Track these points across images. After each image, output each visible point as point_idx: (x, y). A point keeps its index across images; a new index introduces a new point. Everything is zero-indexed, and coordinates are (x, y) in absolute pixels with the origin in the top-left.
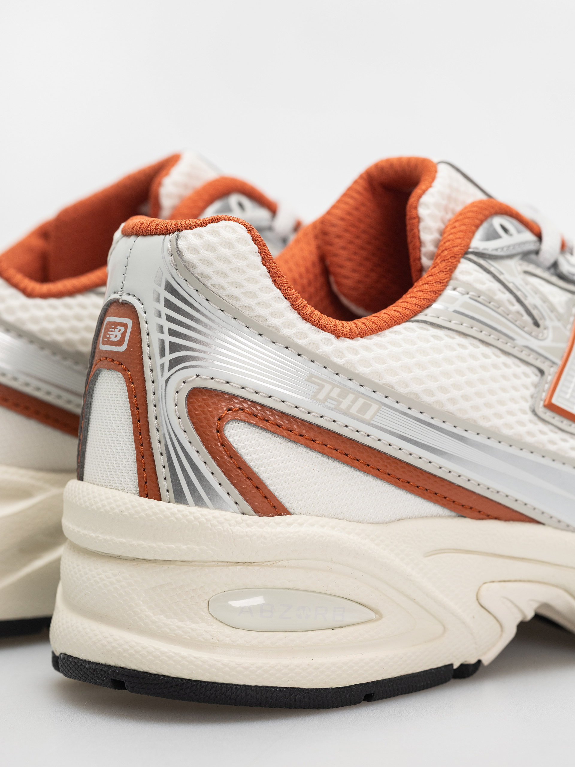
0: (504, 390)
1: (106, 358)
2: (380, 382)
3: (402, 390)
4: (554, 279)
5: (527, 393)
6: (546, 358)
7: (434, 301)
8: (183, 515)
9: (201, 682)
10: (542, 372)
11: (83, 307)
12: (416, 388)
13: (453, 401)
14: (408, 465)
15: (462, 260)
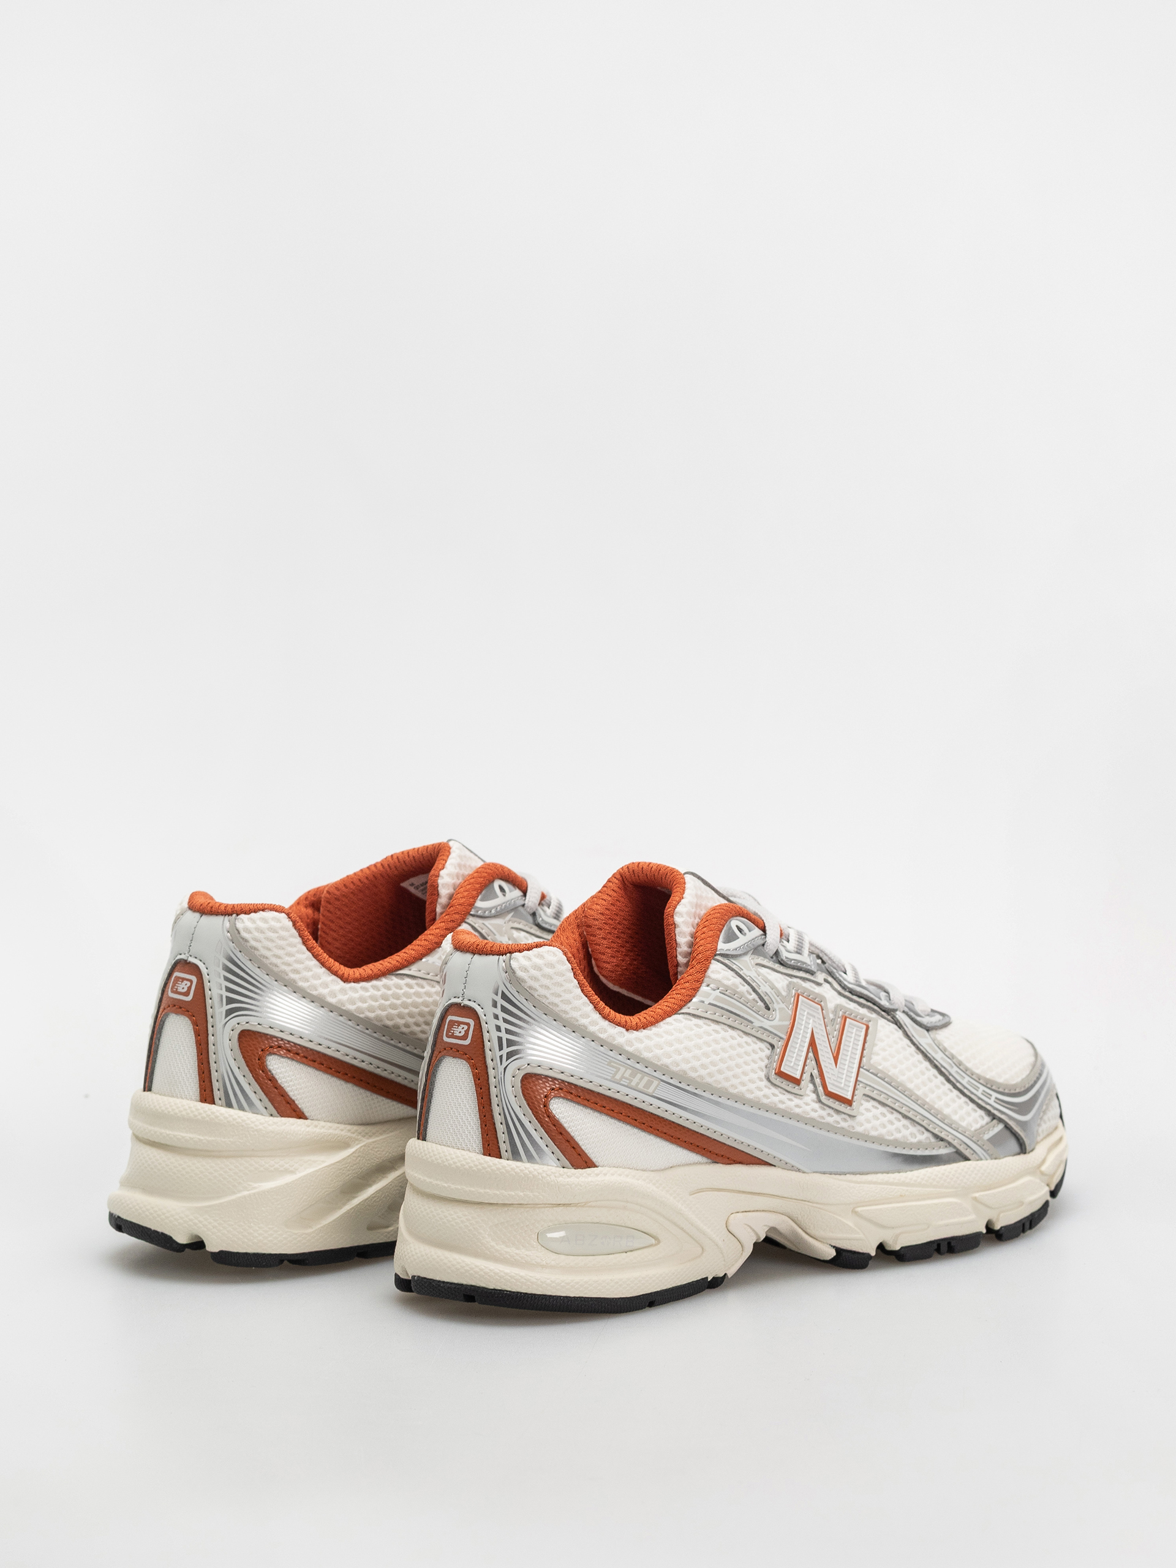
0: (746, 1063)
1: (452, 1049)
2: (659, 1063)
3: (674, 1069)
4: (777, 966)
5: (763, 1064)
6: (776, 1035)
7: (694, 996)
8: (521, 1170)
9: (535, 1295)
10: (773, 1046)
11: (388, 988)
12: (684, 1066)
13: (710, 1075)
14: (679, 1125)
15: (713, 961)
